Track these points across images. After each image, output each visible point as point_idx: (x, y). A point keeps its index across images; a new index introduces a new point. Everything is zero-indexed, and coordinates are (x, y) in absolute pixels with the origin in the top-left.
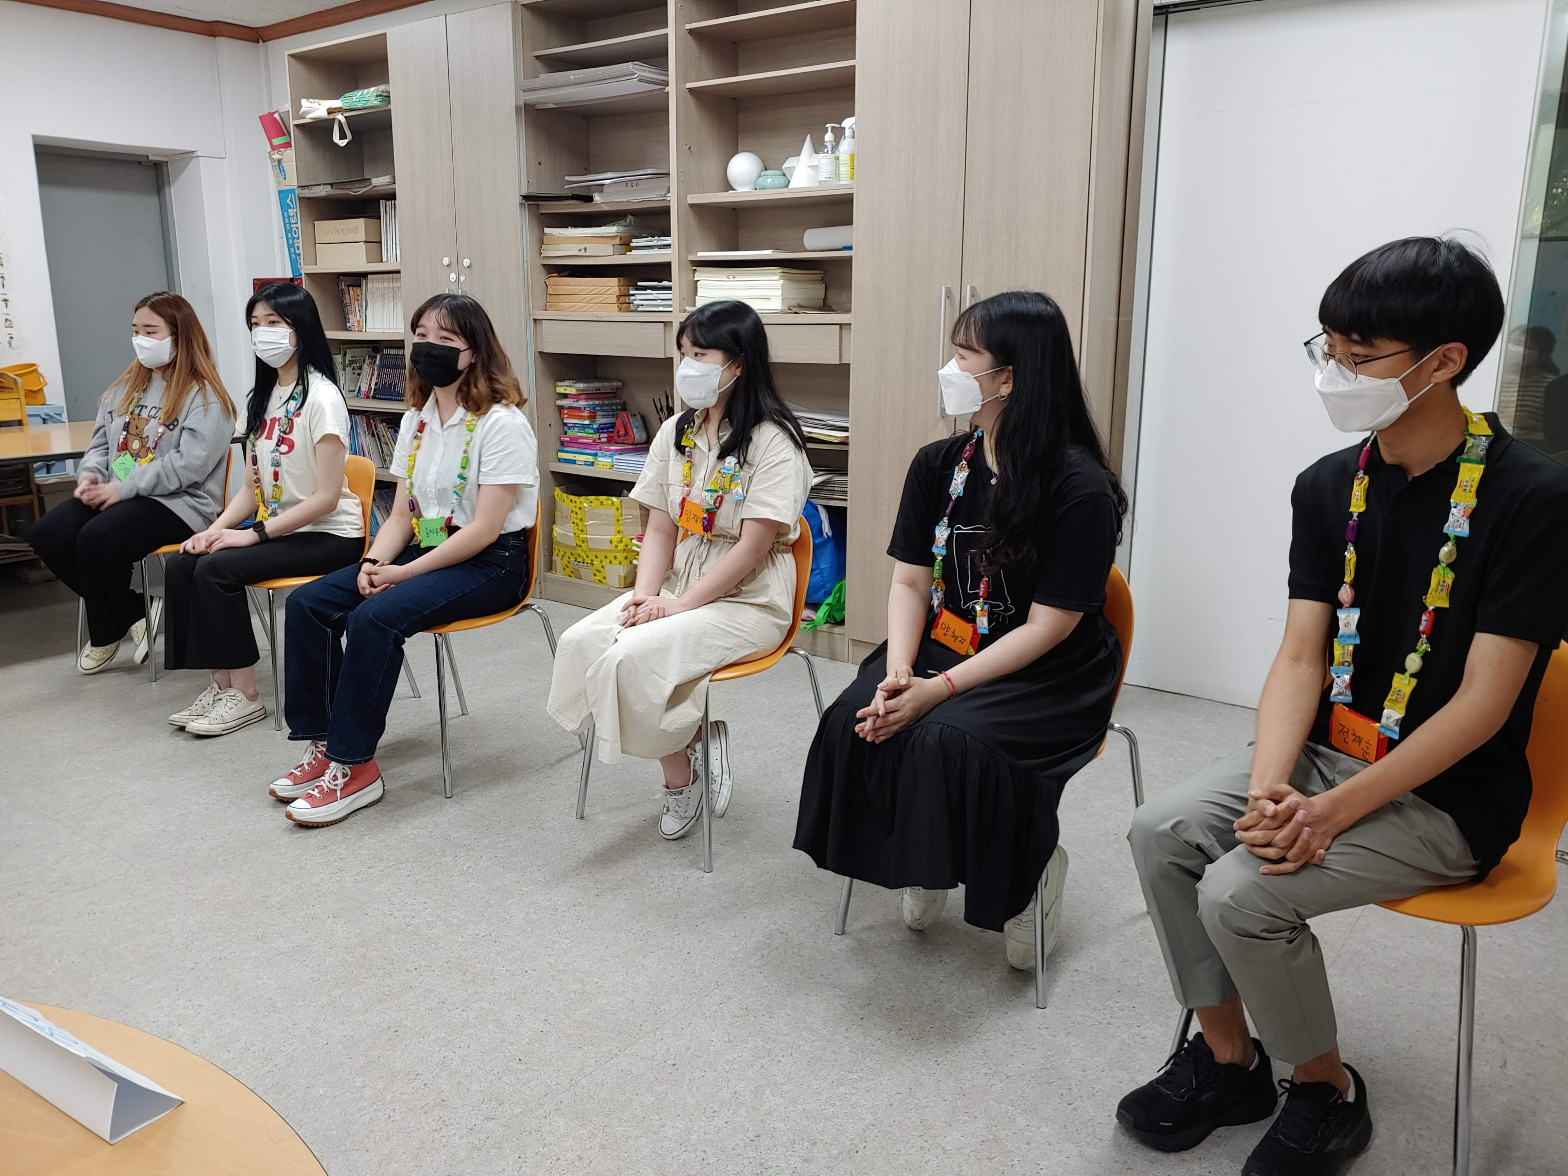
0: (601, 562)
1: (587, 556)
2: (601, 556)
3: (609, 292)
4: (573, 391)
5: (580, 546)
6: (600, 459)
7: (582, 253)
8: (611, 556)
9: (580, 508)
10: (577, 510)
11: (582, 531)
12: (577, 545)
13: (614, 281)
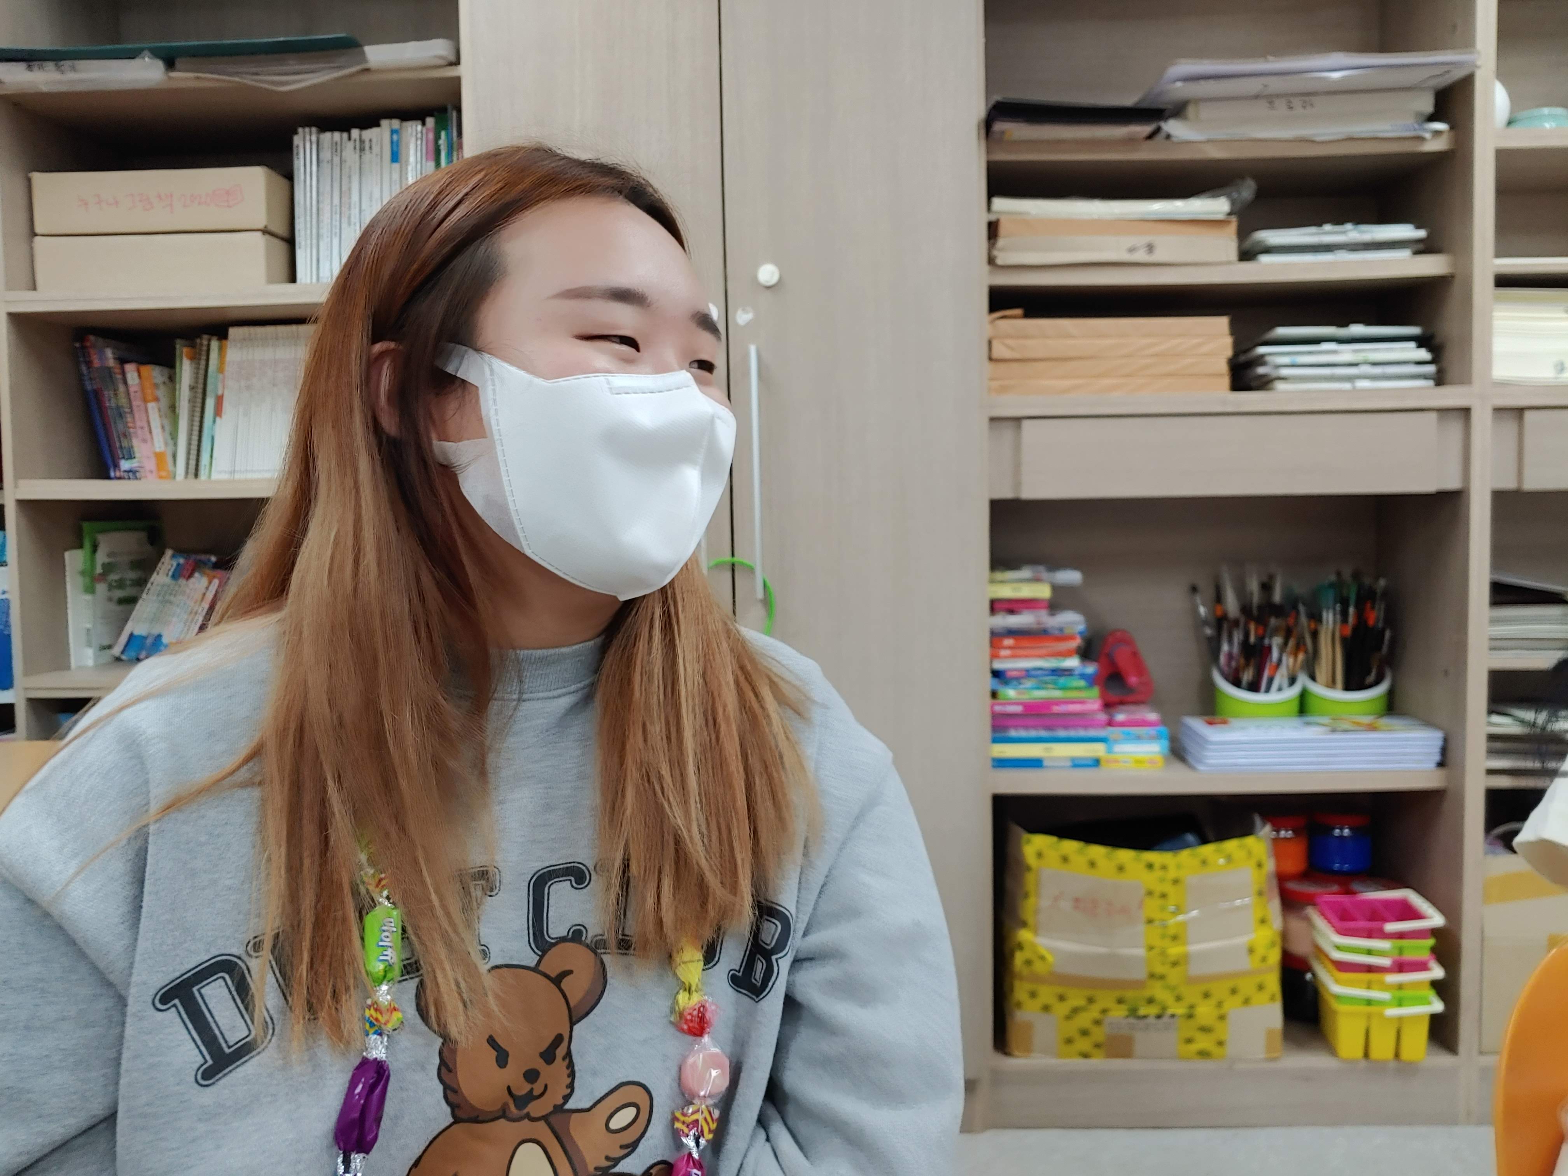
0: (1220, 1004)
1: (1178, 998)
2: (1220, 990)
3: (1205, 349)
4: (1043, 592)
5: (1162, 977)
6: (1118, 748)
7: (1141, 256)
8: (1247, 987)
9: (1176, 882)
10: (1168, 888)
11: (1175, 938)
12: (1152, 976)
13: (1221, 324)
